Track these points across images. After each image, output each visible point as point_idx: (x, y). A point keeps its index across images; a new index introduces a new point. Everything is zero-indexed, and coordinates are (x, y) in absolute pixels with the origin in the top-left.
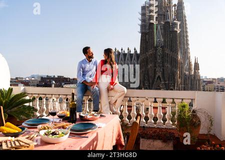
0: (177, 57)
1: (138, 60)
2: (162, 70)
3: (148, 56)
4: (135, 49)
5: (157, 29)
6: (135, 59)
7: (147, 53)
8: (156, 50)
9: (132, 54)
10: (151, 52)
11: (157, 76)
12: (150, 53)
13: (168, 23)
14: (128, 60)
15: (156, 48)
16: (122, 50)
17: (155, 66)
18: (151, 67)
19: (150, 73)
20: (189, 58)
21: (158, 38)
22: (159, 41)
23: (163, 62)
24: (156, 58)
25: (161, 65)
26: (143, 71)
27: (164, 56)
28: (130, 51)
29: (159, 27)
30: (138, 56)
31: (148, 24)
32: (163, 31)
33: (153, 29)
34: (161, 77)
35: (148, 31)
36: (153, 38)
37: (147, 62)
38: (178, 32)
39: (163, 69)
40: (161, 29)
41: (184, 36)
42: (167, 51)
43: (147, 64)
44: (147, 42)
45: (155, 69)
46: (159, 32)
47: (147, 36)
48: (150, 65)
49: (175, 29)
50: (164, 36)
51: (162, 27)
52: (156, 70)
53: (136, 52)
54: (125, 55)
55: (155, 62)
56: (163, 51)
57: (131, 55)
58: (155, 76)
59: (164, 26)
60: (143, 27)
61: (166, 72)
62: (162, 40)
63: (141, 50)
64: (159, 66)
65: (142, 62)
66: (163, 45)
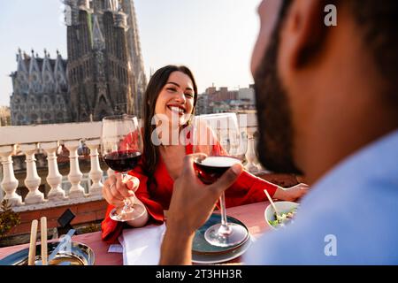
0: (127, 67)
1: (65, 70)
2: (106, 86)
3: (81, 63)
4: (58, 52)
5: (92, 22)
6: (59, 69)
7: (80, 59)
8: (95, 55)
9: (54, 60)
10: (86, 58)
11: (99, 95)
12: (85, 60)
13: (110, 13)
14: (46, 69)
15: (94, 51)
16: (33, 52)
17: (95, 80)
18: (88, 81)
19: (88, 90)
20: (142, 69)
22: (98, 41)
23: (107, 75)
24: (95, 67)
25: (104, 78)
26: (76, 88)
27: (107, 65)
28: (49, 55)
29: (96, 19)
30: (64, 64)
31: (77, 12)
32: (102, 25)
34: (105, 96)
35: (78, 23)
37: (81, 74)
38: (126, 30)
39: (108, 85)
40: (99, 22)
41: (133, 37)
42: (112, 57)
43: (82, 77)
44: (78, 42)
45: (95, 85)
46: (96, 26)
47: (78, 32)
48: (87, 79)
49: (121, 25)
50: (105, 33)
51: (101, 20)
52: (98, 86)
53: (59, 56)
54: (40, 61)
55: (95, 74)
56: (106, 57)
57: (52, 63)
58: (96, 96)
59: (104, 17)
61: (111, 90)
62: (103, 40)
63: (69, 54)
64: (101, 80)
65: (73, 73)
66: (104, 47)
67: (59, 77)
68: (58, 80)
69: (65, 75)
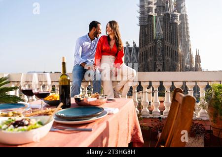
0: (178, 50)
1: (137, 54)
2: (162, 63)
3: (147, 49)
4: (134, 43)
5: (156, 22)
6: (134, 53)
7: (146, 46)
8: (156, 43)
9: (131, 48)
10: (150, 45)
12: (149, 46)
13: (168, 14)
14: (127, 53)
15: (155, 41)
17: (155, 60)
19: (150, 66)
20: (190, 51)
21: (158, 31)
22: (159, 33)
23: (163, 55)
24: (156, 51)
25: (161, 58)
26: (142, 65)
27: (164, 48)
28: (129, 45)
29: (158, 19)
30: (137, 49)
31: (147, 17)
32: (162, 23)
33: (152, 21)
34: (161, 70)
35: (147, 24)
36: (153, 31)
37: (147, 56)
38: (178, 24)
39: (163, 63)
40: (160, 21)
41: (184, 28)
42: (168, 44)
43: (147, 57)
44: (146, 35)
45: (155, 63)
46: (158, 24)
47: (146, 29)
48: (150, 59)
49: (175, 21)
50: (164, 28)
51: (162, 20)
53: (135, 45)
55: (155, 56)
56: (163, 44)
57: (130, 49)
58: (155, 70)
59: (164, 17)
60: (142, 19)
61: (166, 66)
62: (162, 33)
63: (140, 44)
64: (159, 59)
65: (142, 55)
66: (163, 37)
67: (134, 58)
68: (133, 60)
69: (137, 56)
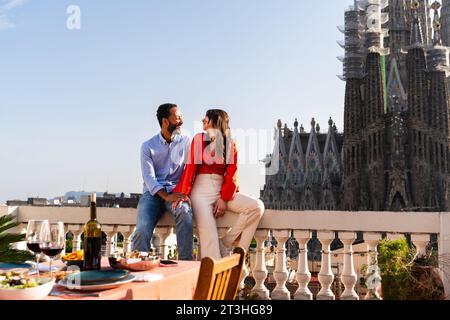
1: (339, 150)
2: (406, 177)
3: (366, 139)
4: (330, 122)
5: (388, 69)
6: (330, 148)
7: (362, 131)
8: (388, 123)
9: (325, 135)
10: (373, 128)
11: (393, 192)
12: (371, 132)
13: (419, 51)
14: (312, 149)
15: (387, 119)
16: (296, 124)
17: (387, 166)
18: (375, 168)
19: (373, 183)
21: (392, 92)
22: (396, 98)
23: (408, 156)
24: (388, 144)
25: (403, 162)
26: (353, 180)
27: (410, 138)
28: (318, 129)
29: (394, 64)
30: (338, 139)
31: (364, 58)
32: (404, 72)
33: (377, 67)
34: (403, 194)
35: (364, 75)
36: (379, 92)
37: (364, 156)
38: (448, 74)
39: (409, 174)
40: (400, 68)
42: (419, 125)
43: (364, 161)
44: (362, 104)
45: (387, 175)
46: (394, 76)
47: (362, 86)
48: (373, 164)
49: (439, 67)
50: (409, 85)
51: (402, 64)
52: (390, 177)
53: (333, 129)
54: (304, 137)
55: (387, 157)
56: (407, 125)
57: (321, 138)
58: (386, 193)
59: (408, 59)
60: (349, 63)
61: (416, 184)
62: (405, 97)
63: (346, 124)
64: (397, 166)
65: (351, 154)
66: (406, 109)
67: (330, 161)
68: (328, 166)
69: (338, 157)
